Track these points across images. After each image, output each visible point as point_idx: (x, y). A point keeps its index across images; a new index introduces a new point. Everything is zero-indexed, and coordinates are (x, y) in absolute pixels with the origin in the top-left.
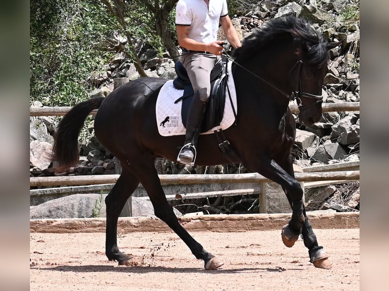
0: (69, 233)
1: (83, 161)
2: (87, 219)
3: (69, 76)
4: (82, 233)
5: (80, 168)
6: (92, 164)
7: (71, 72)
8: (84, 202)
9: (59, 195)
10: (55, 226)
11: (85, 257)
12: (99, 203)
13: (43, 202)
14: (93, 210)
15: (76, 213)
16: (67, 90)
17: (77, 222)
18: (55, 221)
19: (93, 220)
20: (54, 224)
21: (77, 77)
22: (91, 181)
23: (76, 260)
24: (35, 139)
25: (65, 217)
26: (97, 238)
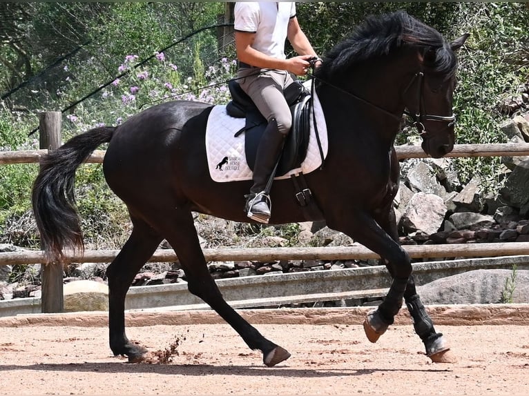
0: (468, 325)
1: (487, 222)
2: (493, 305)
3: (470, 100)
4: (487, 326)
5: (483, 232)
6: (501, 227)
7: (473, 94)
8: (489, 280)
9: (453, 271)
10: (448, 315)
11: (492, 360)
12: (511, 282)
13: (430, 280)
14: (502, 293)
15: (478, 297)
16: (467, 120)
17: (479, 309)
18: (449, 308)
19: (502, 308)
20: (447, 312)
21: (482, 101)
22: (500, 251)
23: (478, 363)
24: (419, 191)
25: (462, 303)
26: (508, 332)
